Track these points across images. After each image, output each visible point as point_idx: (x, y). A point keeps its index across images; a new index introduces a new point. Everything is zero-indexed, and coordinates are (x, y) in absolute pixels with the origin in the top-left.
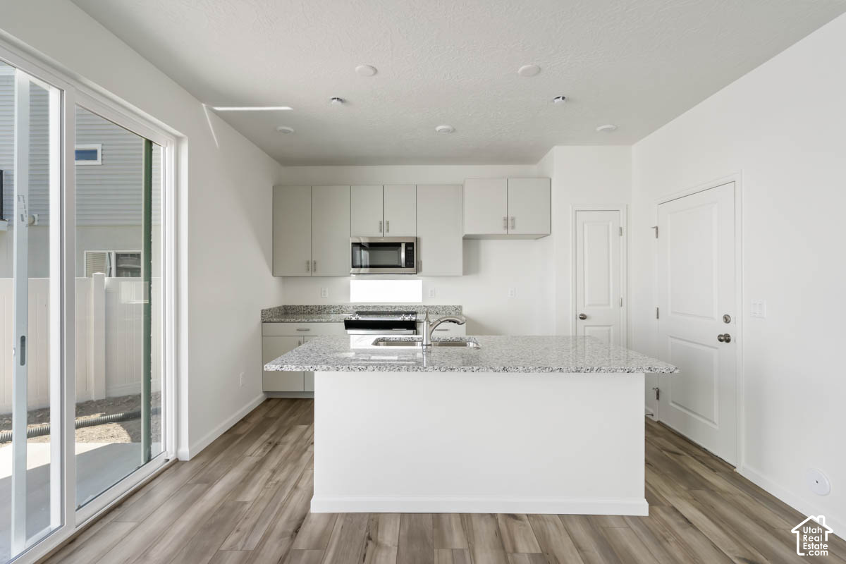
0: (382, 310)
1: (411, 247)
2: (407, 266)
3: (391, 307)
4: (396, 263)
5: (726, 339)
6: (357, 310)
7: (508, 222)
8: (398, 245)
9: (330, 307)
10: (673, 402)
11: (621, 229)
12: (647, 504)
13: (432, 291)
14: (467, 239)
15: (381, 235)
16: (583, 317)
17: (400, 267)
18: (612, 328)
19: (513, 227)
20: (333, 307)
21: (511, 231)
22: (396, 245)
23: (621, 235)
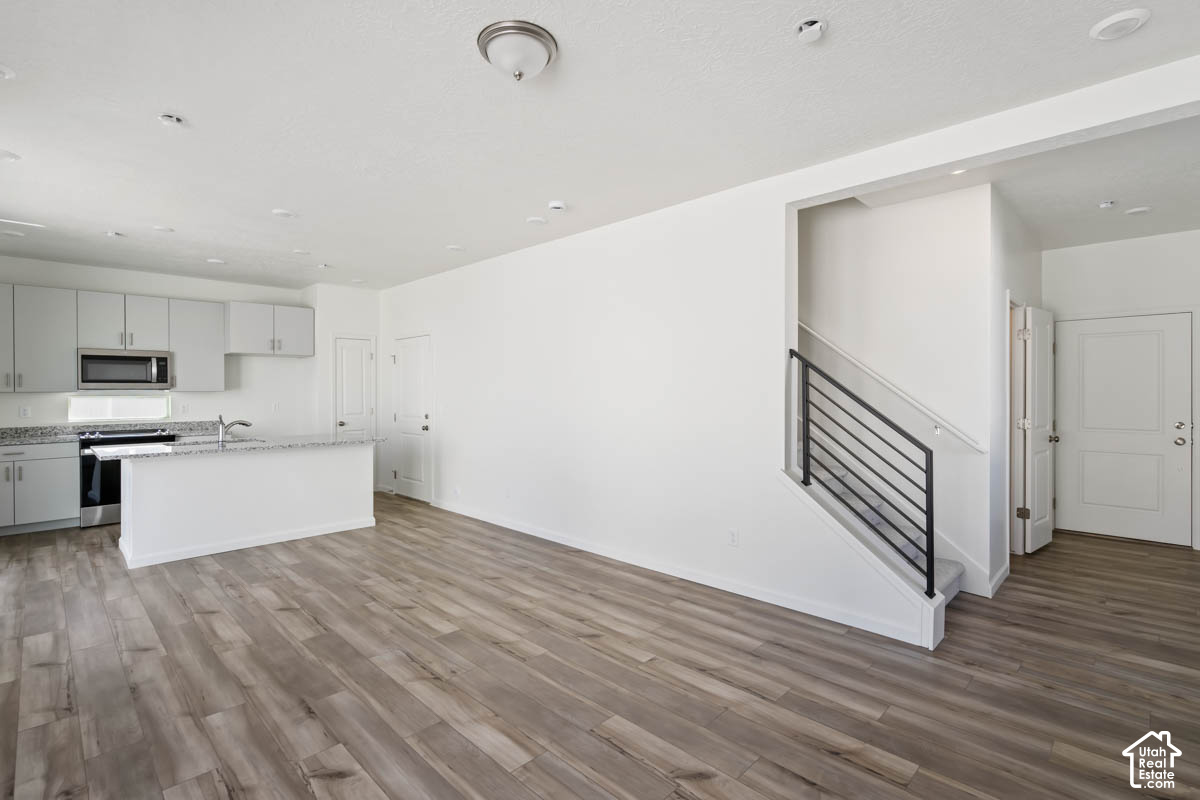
0: (116, 429)
1: (163, 363)
2: (158, 381)
3: (131, 425)
4: (144, 378)
5: (426, 428)
7: (274, 344)
8: (148, 360)
9: (35, 429)
10: (404, 477)
11: (372, 355)
12: (374, 519)
13: (184, 407)
14: (229, 357)
15: (123, 347)
16: (342, 424)
17: (150, 382)
18: (365, 432)
19: (280, 348)
21: (277, 352)
22: (144, 360)
23: (372, 358)
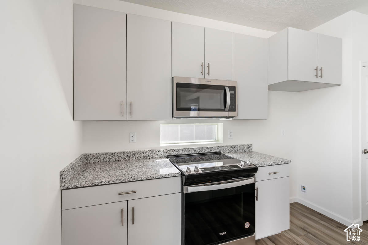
1: (233, 91)
2: (230, 109)
4: (220, 107)
6: (167, 154)
8: (223, 89)
9: (139, 153)
15: (203, 76)
16: (366, 152)
20: (143, 153)
22: (220, 89)
